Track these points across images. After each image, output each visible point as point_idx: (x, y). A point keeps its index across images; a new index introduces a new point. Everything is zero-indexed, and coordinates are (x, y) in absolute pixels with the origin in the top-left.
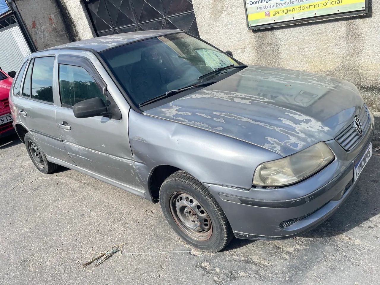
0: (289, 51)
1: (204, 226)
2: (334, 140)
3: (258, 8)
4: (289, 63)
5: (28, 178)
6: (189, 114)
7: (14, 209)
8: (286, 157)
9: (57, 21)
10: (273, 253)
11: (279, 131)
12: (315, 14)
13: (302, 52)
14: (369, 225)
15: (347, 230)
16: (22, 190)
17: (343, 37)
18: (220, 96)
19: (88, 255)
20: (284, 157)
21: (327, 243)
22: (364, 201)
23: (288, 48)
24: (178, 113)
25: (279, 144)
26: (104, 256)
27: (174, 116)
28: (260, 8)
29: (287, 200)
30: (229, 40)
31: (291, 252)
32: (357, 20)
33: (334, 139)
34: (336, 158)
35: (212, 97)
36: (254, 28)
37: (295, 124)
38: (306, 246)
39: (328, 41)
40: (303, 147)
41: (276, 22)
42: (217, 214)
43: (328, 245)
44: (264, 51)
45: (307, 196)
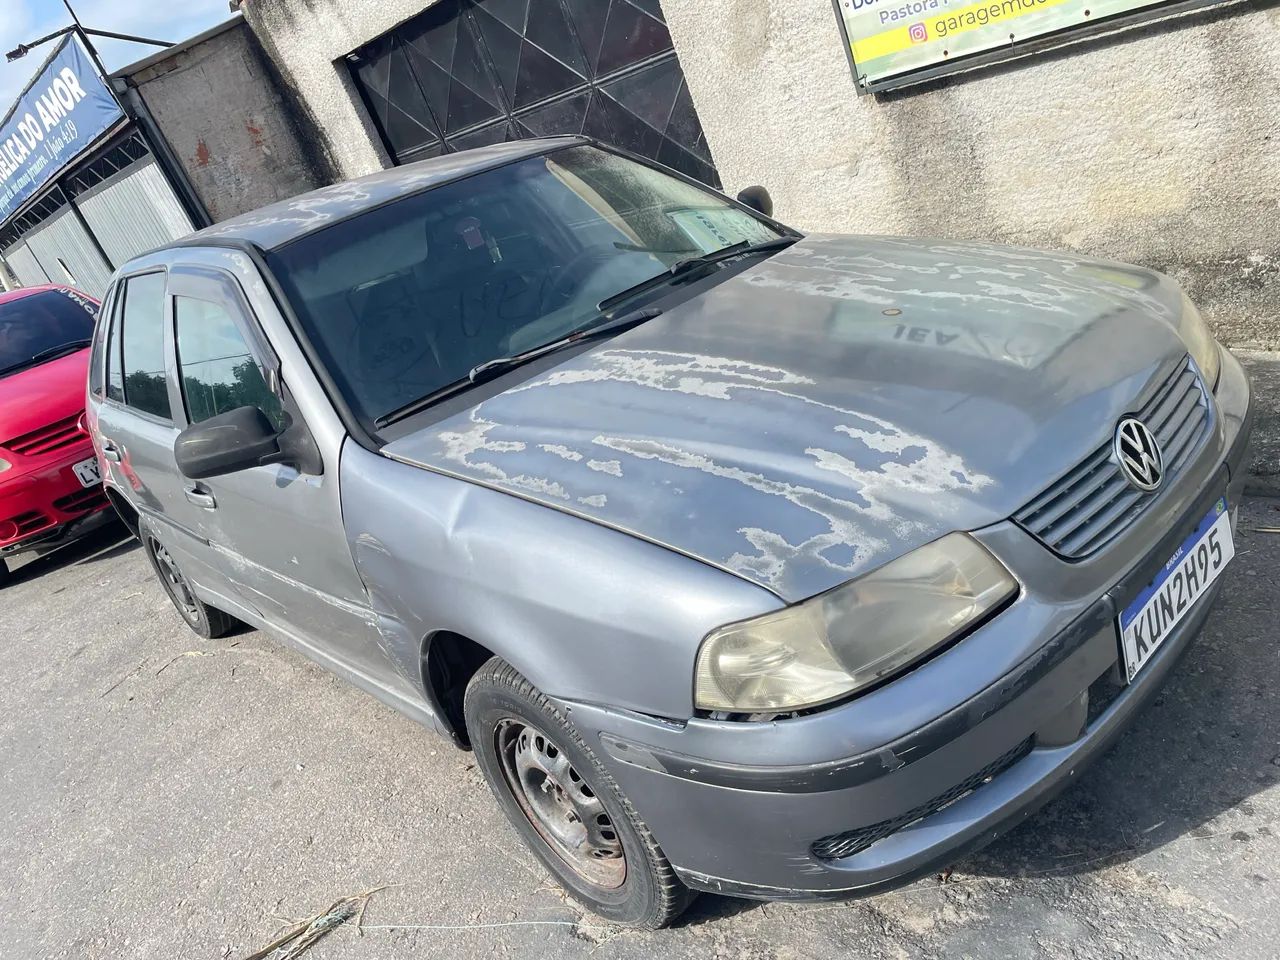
0: (1011, 155)
1: (601, 837)
2: (1009, 525)
3: (884, 15)
4: (1016, 197)
5: (159, 653)
6: (518, 446)
7: (96, 761)
8: (805, 604)
9: (272, 133)
10: (853, 936)
11: (796, 502)
12: (1087, 13)
13: (1058, 154)
14: (1238, 828)
15: (1149, 849)
16: (131, 695)
17: (1203, 86)
18: (637, 373)
19: (261, 926)
20: (792, 601)
21: (1061, 901)
22: (1238, 723)
23: (1009, 144)
24: (487, 446)
25: (781, 553)
26: (307, 934)
27: (469, 457)
28: (890, 15)
29: (813, 766)
30: (804, 140)
31: (921, 932)
32: (1245, 18)
33: (1010, 519)
34: (1023, 591)
35: (612, 377)
36: (879, 87)
37: (861, 470)
38: (979, 910)
39: (1147, 106)
40: (873, 559)
41: (950, 56)
42: (621, 800)
43: (1062, 909)
44: (925, 165)
45: (889, 746)
